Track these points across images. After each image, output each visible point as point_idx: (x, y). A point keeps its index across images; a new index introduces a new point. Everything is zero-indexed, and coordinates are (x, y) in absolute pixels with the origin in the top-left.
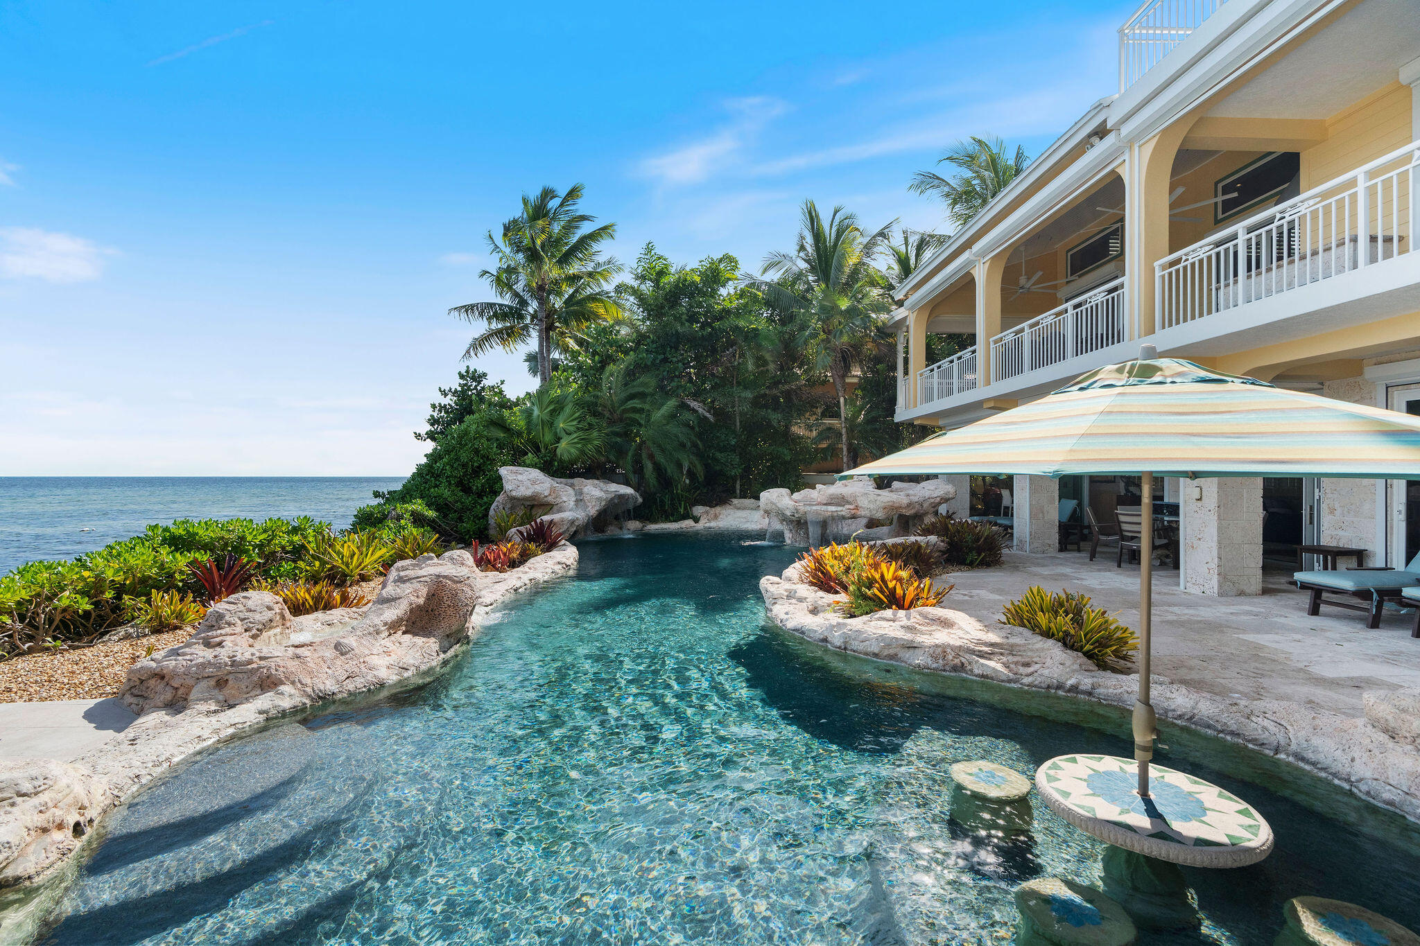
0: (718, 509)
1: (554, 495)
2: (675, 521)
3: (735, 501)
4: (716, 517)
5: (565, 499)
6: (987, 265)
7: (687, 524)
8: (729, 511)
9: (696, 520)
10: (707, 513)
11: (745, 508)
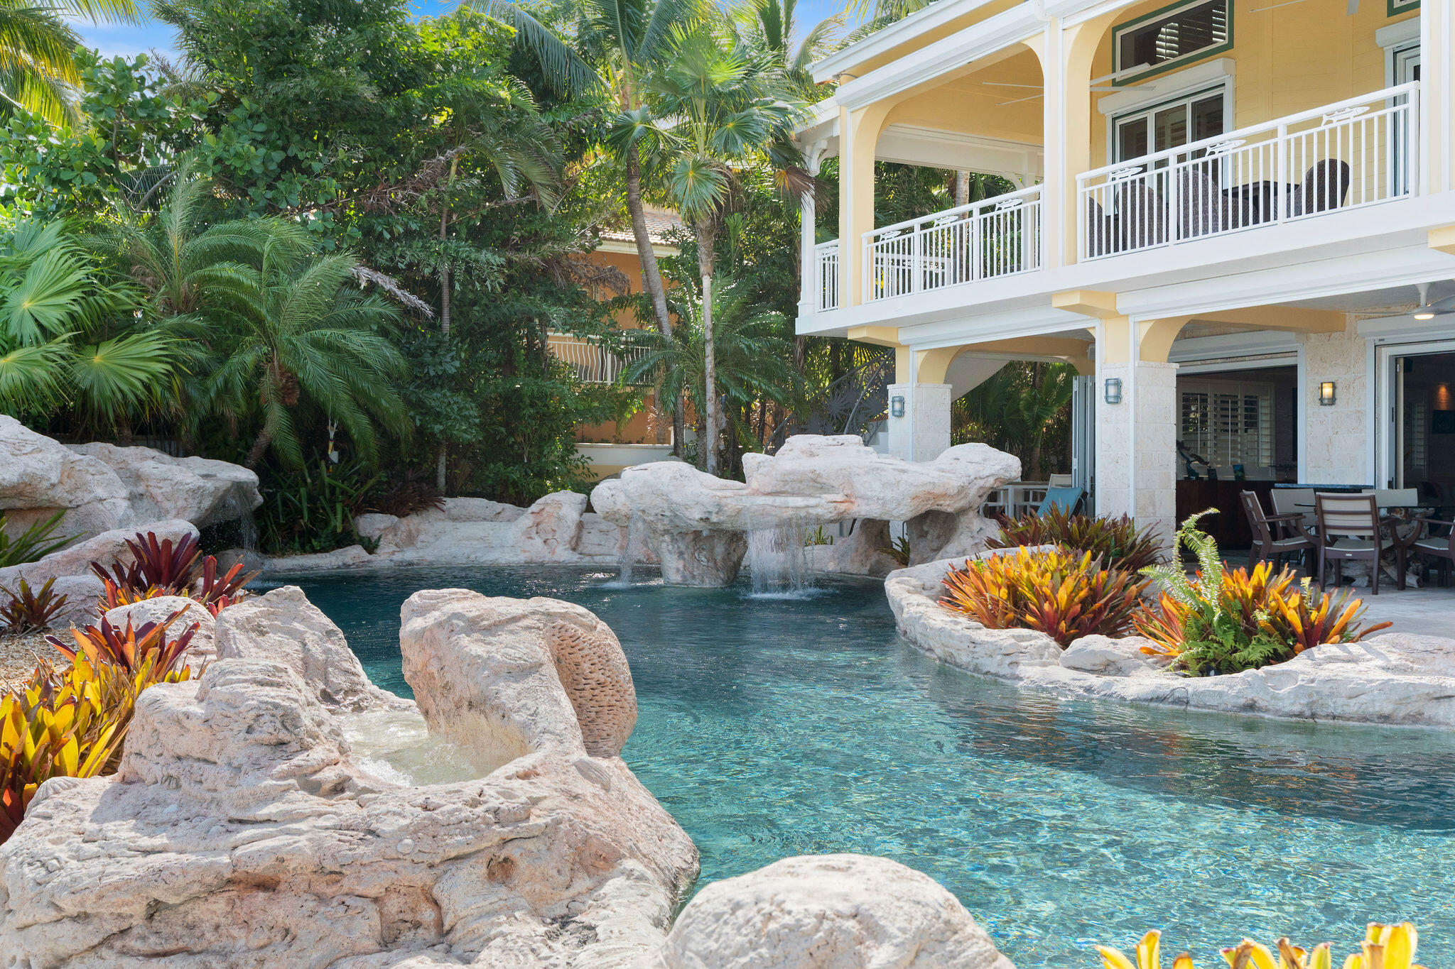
0: (413, 522)
1: (69, 484)
2: (324, 550)
3: (450, 503)
4: (411, 540)
5: (100, 492)
6: (1073, 34)
7: (353, 555)
8: (439, 526)
9: (371, 546)
10: (394, 529)
11: (469, 519)
